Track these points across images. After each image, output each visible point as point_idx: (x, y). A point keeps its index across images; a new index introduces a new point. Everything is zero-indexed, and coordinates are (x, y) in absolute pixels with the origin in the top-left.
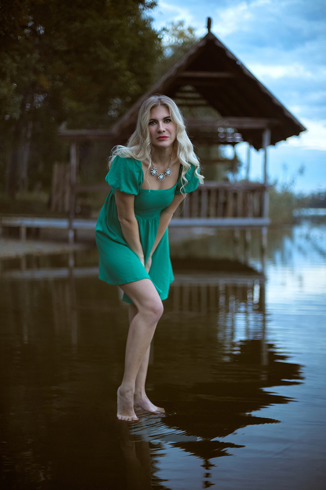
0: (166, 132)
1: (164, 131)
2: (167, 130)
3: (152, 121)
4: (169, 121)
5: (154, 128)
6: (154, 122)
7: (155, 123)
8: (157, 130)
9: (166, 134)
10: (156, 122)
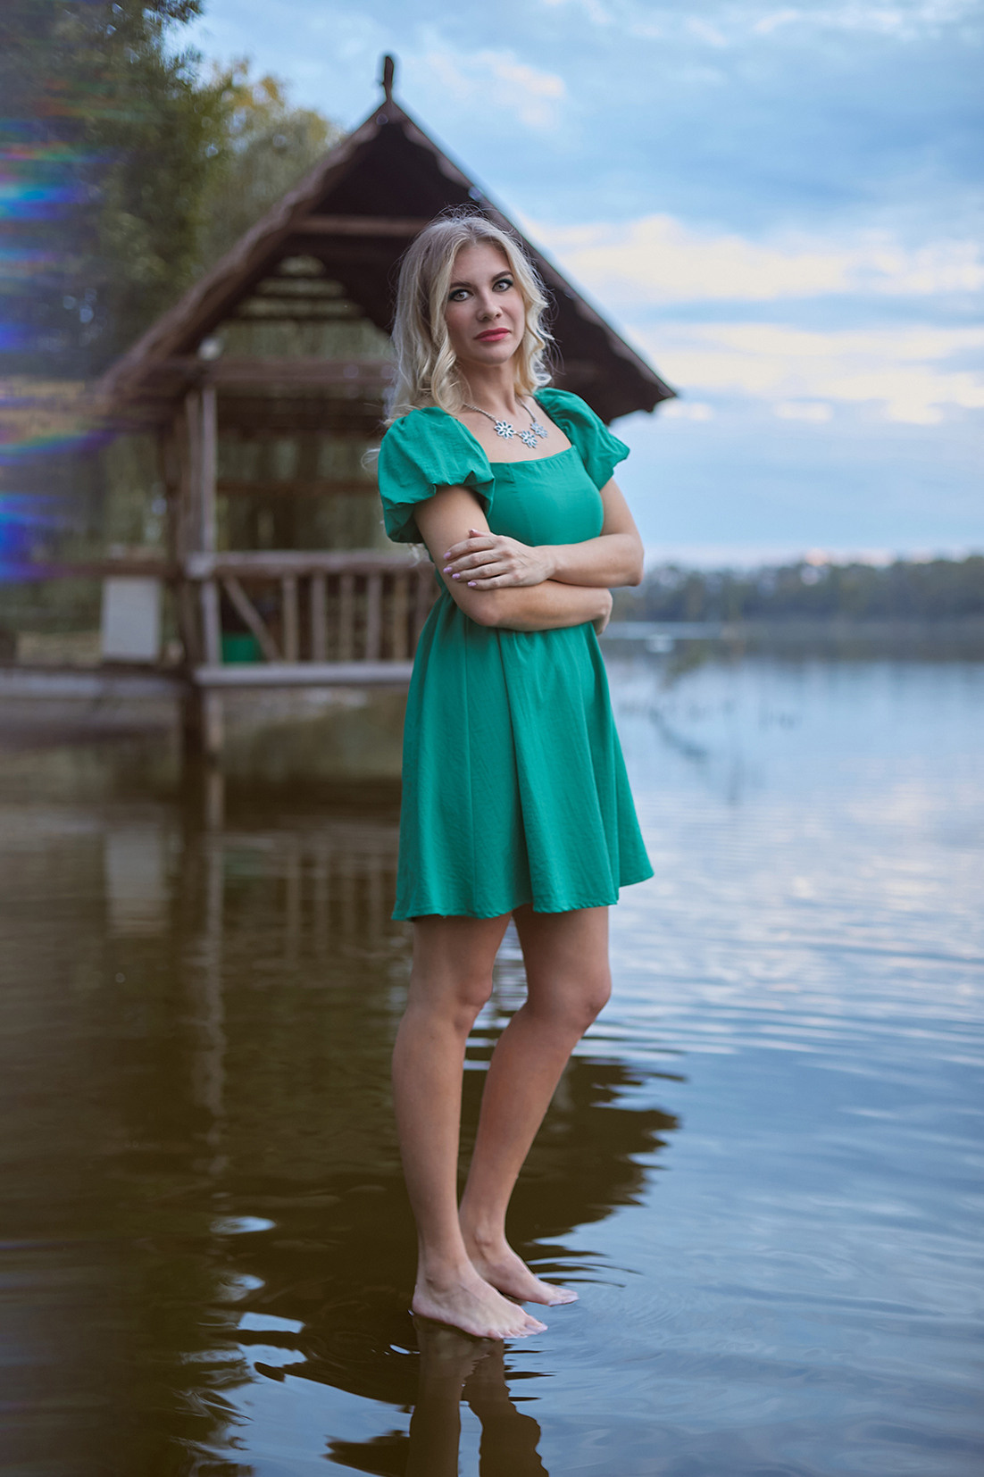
0: (503, 317)
1: (498, 316)
2: (506, 311)
3: (458, 288)
4: (505, 285)
5: (465, 309)
6: (463, 289)
7: (465, 294)
8: (477, 312)
9: (503, 323)
10: (471, 290)
